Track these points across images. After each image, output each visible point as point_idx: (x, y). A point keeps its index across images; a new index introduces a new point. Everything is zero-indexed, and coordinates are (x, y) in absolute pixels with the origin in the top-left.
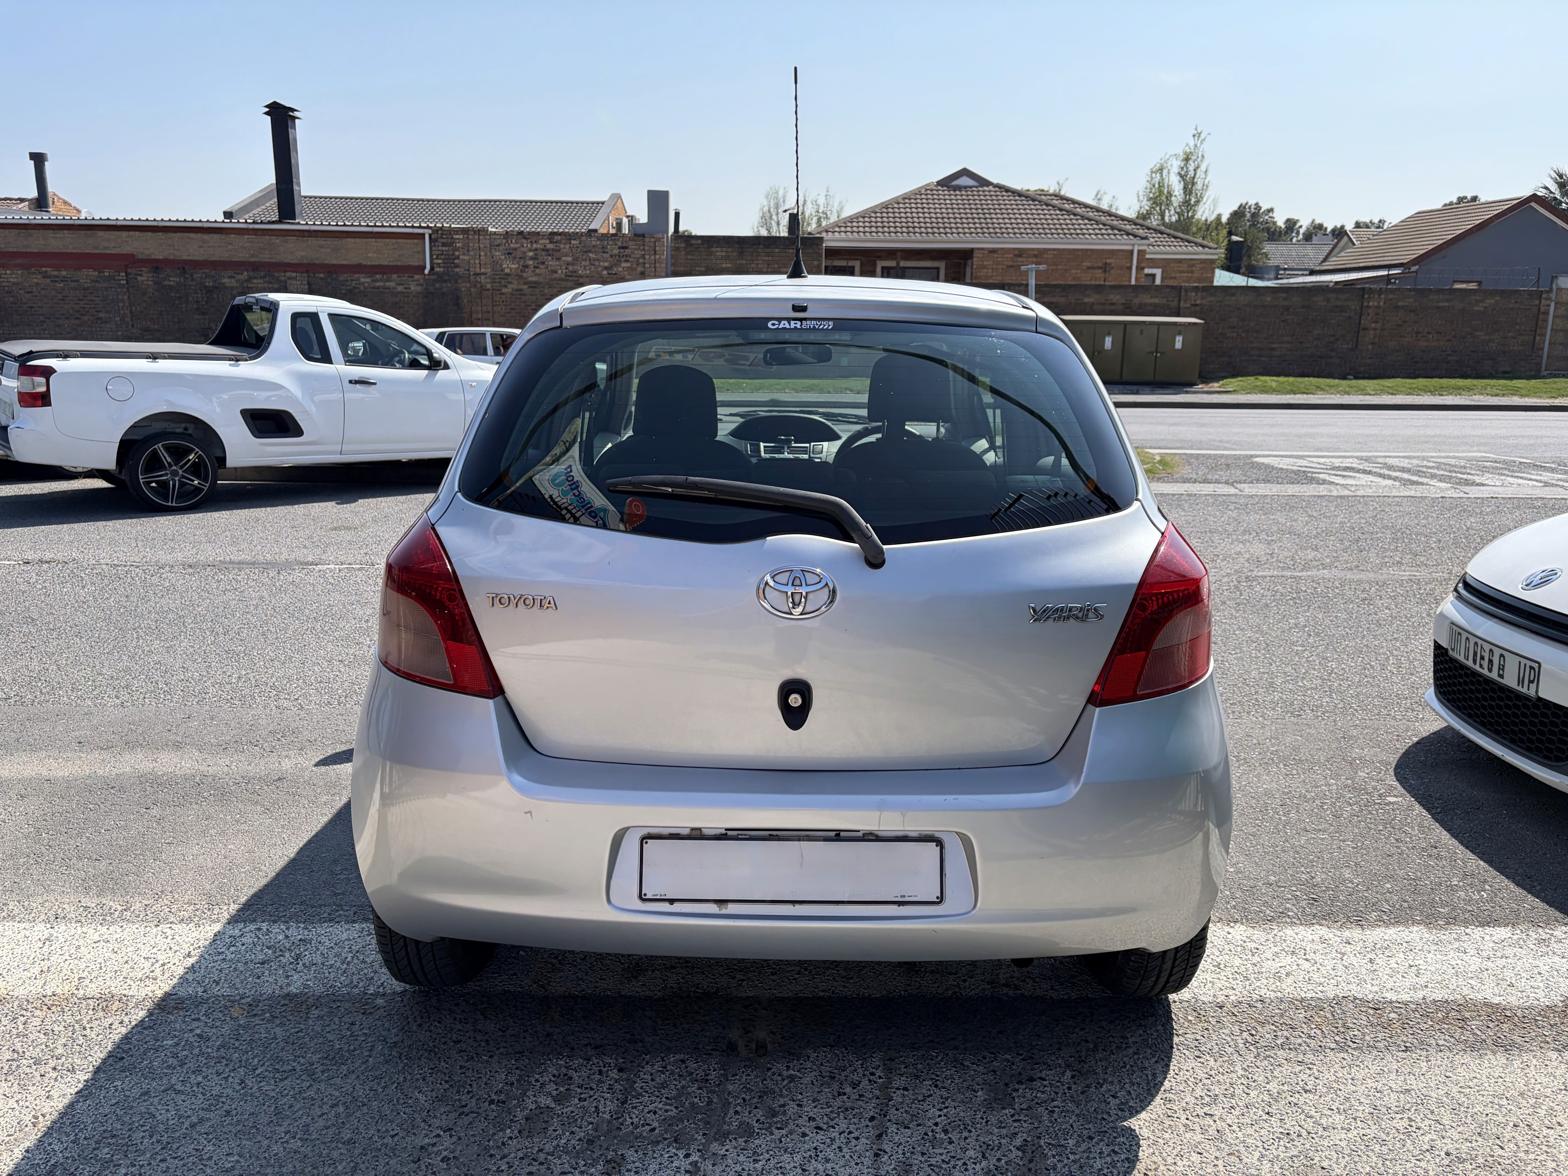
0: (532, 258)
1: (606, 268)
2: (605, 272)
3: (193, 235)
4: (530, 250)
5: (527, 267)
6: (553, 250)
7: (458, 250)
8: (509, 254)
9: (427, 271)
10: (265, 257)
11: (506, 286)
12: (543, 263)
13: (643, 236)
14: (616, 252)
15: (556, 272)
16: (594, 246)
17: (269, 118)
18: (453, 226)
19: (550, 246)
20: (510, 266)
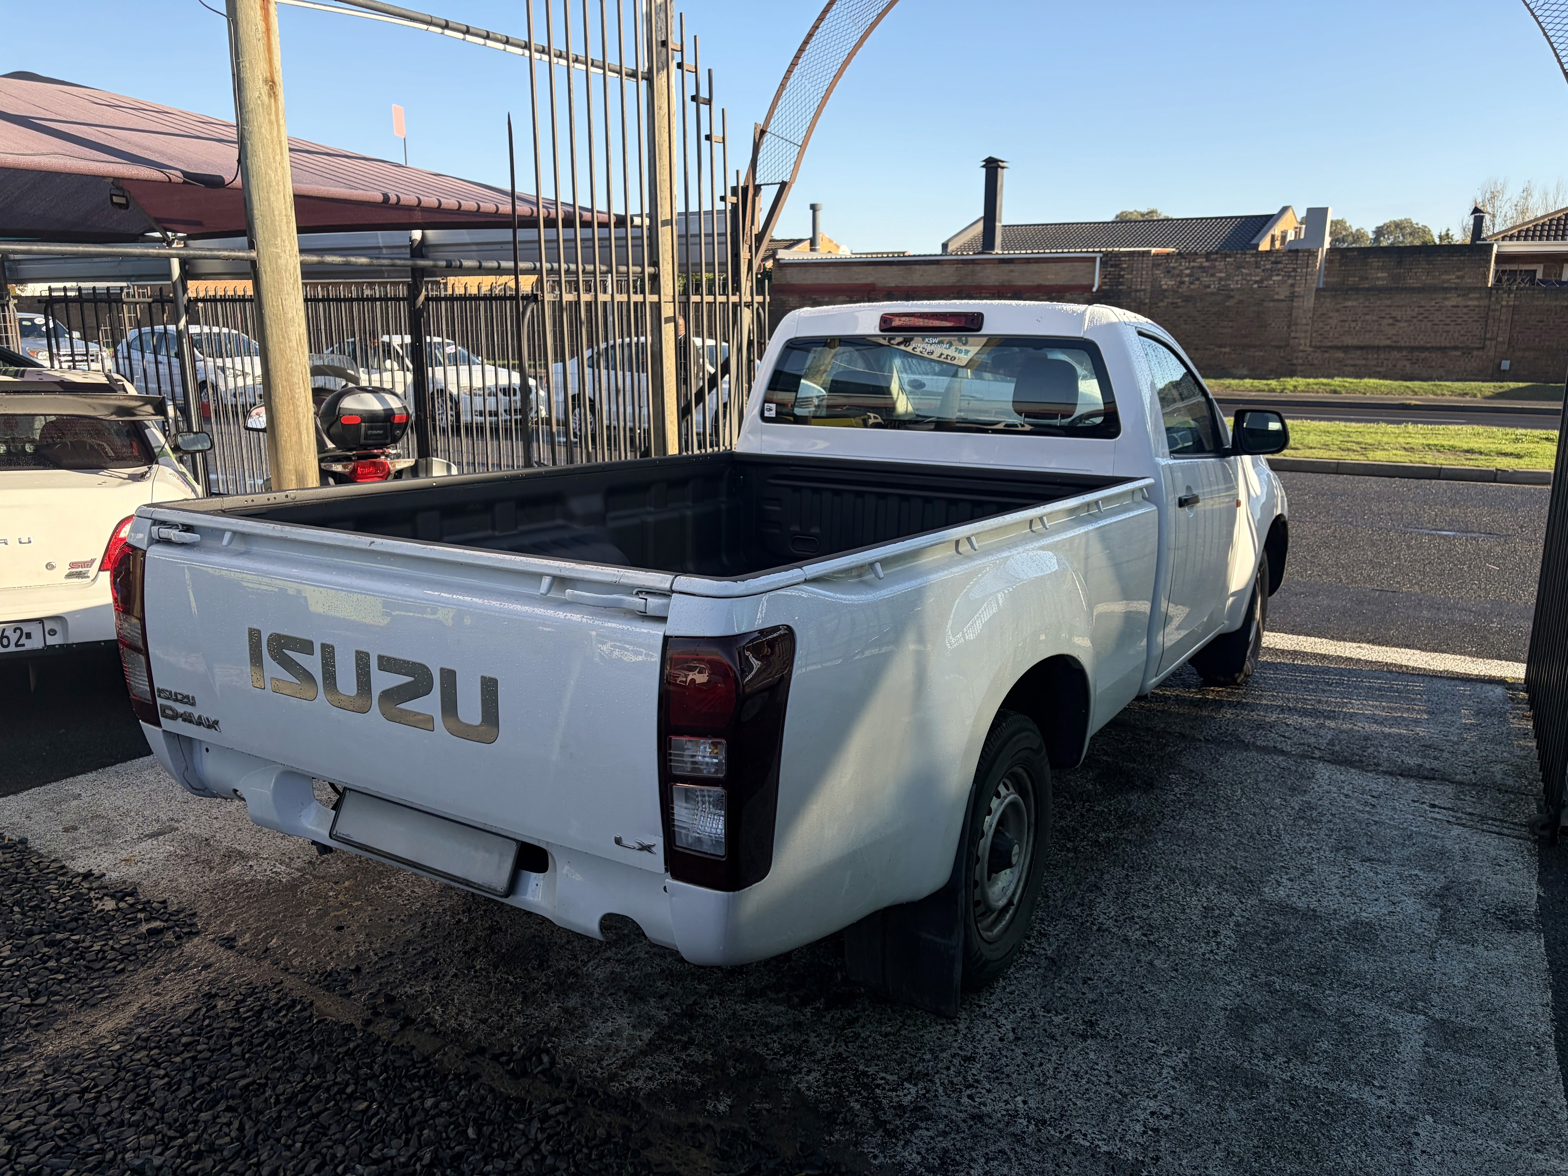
0: (1188, 275)
1: (1256, 282)
2: (1256, 286)
3: (917, 267)
4: (1187, 268)
5: (1183, 283)
6: (1209, 267)
7: (1123, 269)
8: (1169, 272)
9: (1094, 289)
10: (968, 282)
11: (1162, 301)
12: (1198, 279)
13: (1297, 251)
14: (1268, 266)
15: (1209, 287)
16: (1248, 262)
17: (984, 170)
18: (1122, 249)
19: (1207, 264)
20: (1167, 283)
